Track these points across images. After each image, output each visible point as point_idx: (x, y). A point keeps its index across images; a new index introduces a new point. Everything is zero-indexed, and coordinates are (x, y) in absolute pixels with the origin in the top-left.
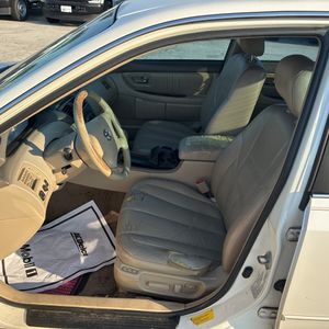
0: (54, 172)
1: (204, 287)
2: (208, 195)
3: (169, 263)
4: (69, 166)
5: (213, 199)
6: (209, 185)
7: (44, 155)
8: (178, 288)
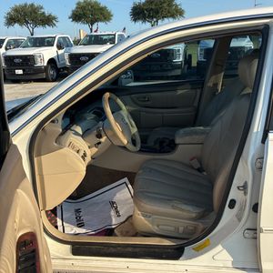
0: (89, 147)
1: (201, 226)
2: (200, 170)
3: (173, 207)
4: (100, 143)
5: (205, 173)
6: (200, 162)
7: (82, 136)
8: (181, 229)
